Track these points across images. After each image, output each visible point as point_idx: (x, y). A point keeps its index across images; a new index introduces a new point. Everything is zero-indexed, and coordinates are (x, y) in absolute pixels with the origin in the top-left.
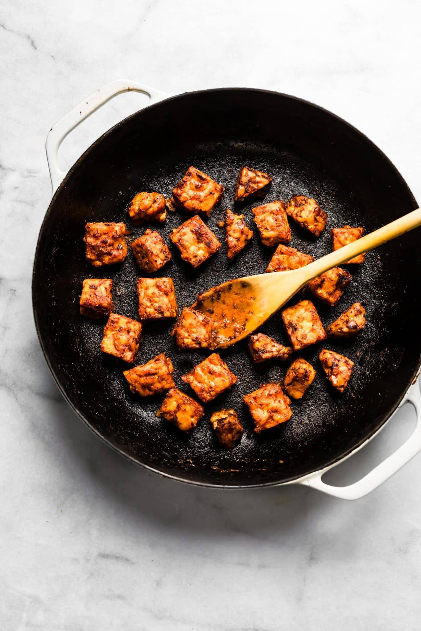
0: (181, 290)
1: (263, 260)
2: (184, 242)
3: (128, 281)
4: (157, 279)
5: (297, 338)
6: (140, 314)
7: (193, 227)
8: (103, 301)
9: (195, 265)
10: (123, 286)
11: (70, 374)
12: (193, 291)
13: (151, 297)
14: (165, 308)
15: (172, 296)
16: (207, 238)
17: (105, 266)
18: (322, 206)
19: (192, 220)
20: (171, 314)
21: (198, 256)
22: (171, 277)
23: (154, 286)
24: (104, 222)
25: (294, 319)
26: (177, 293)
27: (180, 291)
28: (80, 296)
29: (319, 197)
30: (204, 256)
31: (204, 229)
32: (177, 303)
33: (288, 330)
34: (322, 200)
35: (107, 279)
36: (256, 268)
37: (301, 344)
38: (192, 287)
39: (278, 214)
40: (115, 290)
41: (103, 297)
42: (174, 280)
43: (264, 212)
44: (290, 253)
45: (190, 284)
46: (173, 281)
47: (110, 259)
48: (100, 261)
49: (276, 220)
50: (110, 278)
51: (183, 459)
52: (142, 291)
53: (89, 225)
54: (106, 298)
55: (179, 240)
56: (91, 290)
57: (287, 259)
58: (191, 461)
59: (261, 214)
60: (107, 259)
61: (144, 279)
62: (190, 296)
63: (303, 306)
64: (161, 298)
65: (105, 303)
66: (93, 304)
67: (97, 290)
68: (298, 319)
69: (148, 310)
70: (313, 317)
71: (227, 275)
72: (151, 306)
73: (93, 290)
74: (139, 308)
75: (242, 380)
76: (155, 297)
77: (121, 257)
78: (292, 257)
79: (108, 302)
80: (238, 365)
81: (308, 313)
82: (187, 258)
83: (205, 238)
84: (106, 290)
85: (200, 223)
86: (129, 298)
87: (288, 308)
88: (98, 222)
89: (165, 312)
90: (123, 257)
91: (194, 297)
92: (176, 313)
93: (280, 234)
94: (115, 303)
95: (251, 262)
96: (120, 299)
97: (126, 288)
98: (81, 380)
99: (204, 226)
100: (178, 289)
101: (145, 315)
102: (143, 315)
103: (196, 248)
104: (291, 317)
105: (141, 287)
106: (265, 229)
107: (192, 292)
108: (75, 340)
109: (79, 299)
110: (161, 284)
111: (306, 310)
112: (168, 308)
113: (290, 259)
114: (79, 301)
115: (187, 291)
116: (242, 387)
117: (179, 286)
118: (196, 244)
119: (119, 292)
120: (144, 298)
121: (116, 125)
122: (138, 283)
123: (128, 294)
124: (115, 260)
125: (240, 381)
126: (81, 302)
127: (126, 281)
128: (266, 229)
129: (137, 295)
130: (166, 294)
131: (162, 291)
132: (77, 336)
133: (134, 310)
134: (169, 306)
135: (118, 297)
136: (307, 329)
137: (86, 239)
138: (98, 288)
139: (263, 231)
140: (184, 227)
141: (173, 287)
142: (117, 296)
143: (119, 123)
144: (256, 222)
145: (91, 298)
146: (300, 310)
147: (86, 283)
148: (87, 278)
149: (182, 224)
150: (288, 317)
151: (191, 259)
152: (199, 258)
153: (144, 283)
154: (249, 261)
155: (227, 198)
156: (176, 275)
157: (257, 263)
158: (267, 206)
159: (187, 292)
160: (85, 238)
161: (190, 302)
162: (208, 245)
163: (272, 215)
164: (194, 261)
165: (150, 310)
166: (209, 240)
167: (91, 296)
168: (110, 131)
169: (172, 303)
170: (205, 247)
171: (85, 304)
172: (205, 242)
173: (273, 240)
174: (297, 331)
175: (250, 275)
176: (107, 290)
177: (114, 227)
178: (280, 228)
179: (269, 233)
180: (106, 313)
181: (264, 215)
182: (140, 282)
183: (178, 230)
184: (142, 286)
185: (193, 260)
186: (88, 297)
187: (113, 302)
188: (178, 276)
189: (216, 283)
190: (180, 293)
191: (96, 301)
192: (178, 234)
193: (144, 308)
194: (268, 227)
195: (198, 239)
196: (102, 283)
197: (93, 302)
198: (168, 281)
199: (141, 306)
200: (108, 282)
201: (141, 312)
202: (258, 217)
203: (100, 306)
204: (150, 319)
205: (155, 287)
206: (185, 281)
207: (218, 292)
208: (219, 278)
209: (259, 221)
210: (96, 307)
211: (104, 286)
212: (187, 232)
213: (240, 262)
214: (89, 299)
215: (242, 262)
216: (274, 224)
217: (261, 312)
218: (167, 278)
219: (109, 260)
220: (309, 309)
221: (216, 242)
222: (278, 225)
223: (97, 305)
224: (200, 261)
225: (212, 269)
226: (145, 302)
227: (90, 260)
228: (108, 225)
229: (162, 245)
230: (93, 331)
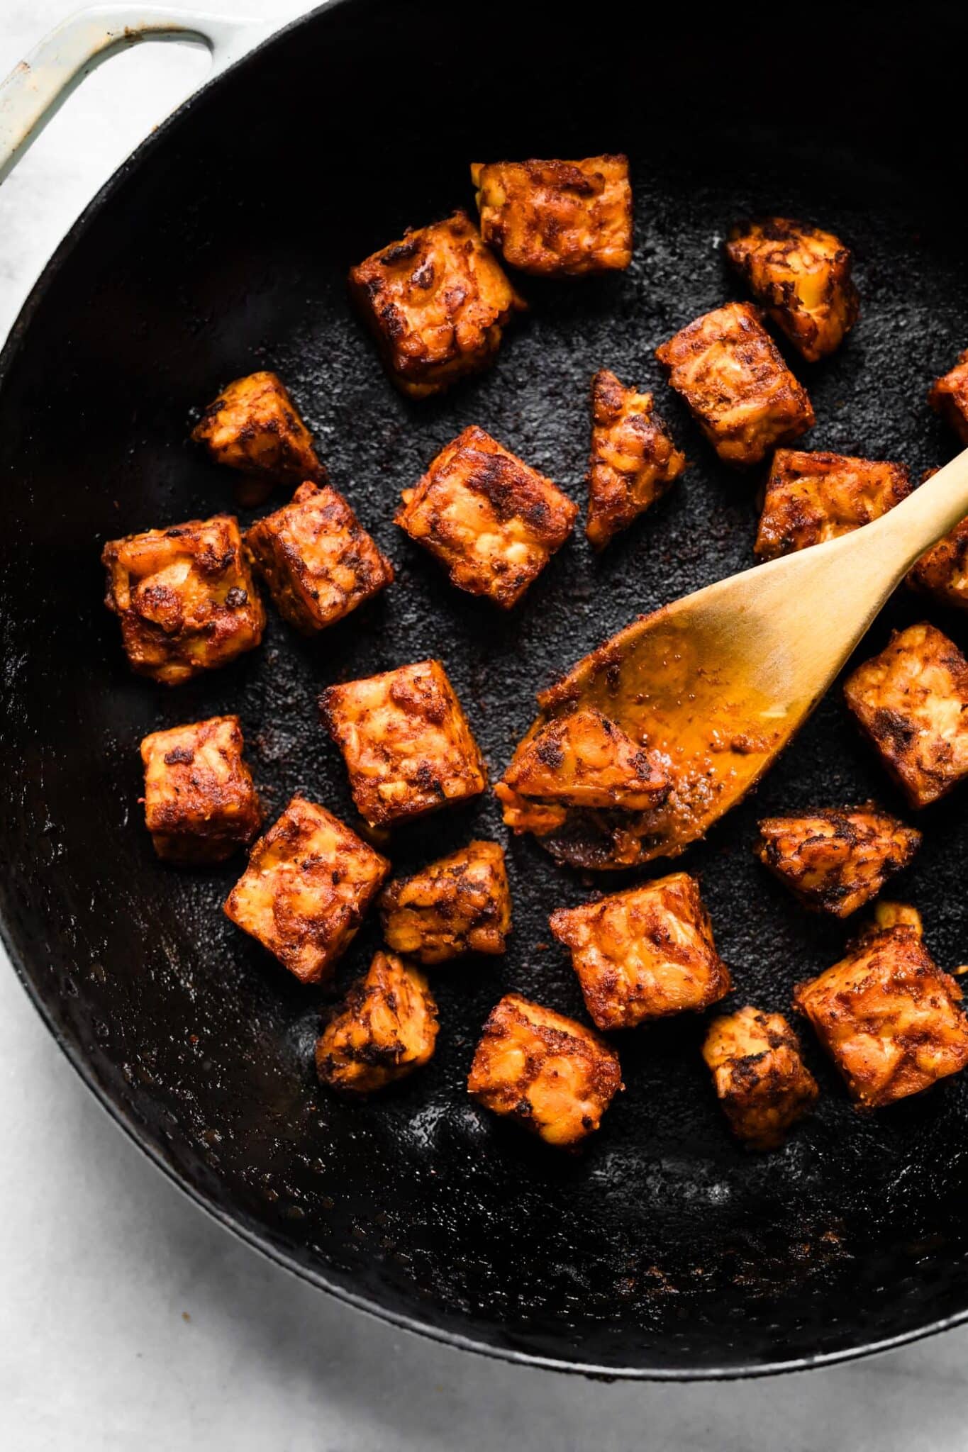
0: (477, 692)
1: (731, 525)
2: (451, 530)
3: (293, 705)
4: (391, 677)
5: (919, 764)
6: (362, 810)
7: (469, 470)
8: (224, 798)
9: (506, 599)
10: (280, 725)
11: (170, 1081)
12: (518, 685)
13: (385, 742)
14: (443, 771)
15: (457, 723)
16: (527, 496)
17: (200, 676)
18: (884, 290)
19: (459, 446)
20: (468, 784)
21: (511, 566)
22: (433, 657)
23: (385, 702)
24: (160, 528)
25: (893, 701)
26: (465, 708)
27: (476, 696)
28: (141, 800)
29: (867, 263)
30: (530, 562)
31: (509, 469)
32: (476, 740)
33: (882, 744)
34: (881, 272)
35: (218, 719)
36: (711, 556)
37: (940, 780)
38: (511, 675)
39: (750, 339)
40: (256, 749)
41: (221, 786)
42: (446, 663)
43: (697, 348)
44: (824, 467)
45: (503, 665)
46: (445, 669)
47: (211, 649)
48: (179, 665)
49: (749, 360)
50: (231, 712)
51: (629, 1274)
52: (348, 729)
53: (114, 549)
54: (231, 784)
55: (433, 525)
56: (173, 770)
57: (819, 490)
58: (659, 1275)
59: (691, 355)
60: (200, 651)
61: (345, 686)
62: (512, 707)
63: (910, 650)
64: (422, 737)
65: (232, 803)
66: (192, 816)
67: (194, 766)
68: (907, 698)
69: (387, 789)
70: (957, 678)
71: (619, 604)
72: (395, 775)
73: (182, 768)
74: (351, 789)
75: (760, 946)
76: (400, 741)
77: (248, 633)
78: (832, 479)
79: (242, 797)
80: (732, 898)
81: (936, 669)
82: (473, 582)
83: (520, 499)
84: (225, 758)
85: (491, 451)
86: (310, 764)
87: (861, 668)
88: (143, 531)
89: (445, 783)
90: (256, 631)
91: (527, 704)
92: (483, 776)
93: (775, 404)
94: (265, 790)
95: (693, 541)
96: (279, 774)
97: (292, 731)
98: (214, 1086)
99: (506, 458)
100: (467, 690)
101: (382, 811)
102: (374, 812)
103: (498, 539)
104: (879, 697)
105: (344, 718)
106: (720, 401)
107: (516, 691)
108: (161, 951)
109: (139, 811)
110: (410, 689)
111: (926, 660)
112: (452, 766)
113: (826, 485)
114: (143, 815)
115: (500, 692)
116: (763, 971)
117: (469, 679)
118: (494, 526)
119: (271, 749)
120: (361, 752)
121: (114, 176)
122: (328, 706)
123: (301, 751)
124: (232, 646)
125: (752, 952)
126: (149, 820)
127: (287, 708)
128: (724, 399)
129: (335, 747)
130: (436, 720)
131: (420, 714)
132: (165, 936)
133: (335, 799)
134: (455, 757)
135: (272, 769)
136: (946, 728)
137: (114, 598)
138: (198, 758)
139: (714, 409)
140: (439, 479)
141: (449, 688)
142: (266, 766)
143: (124, 165)
144: (681, 388)
145: (179, 798)
146: (904, 664)
147: (150, 749)
148: (151, 732)
149: (427, 469)
150: (869, 698)
151: (487, 583)
152: (514, 571)
153: (348, 702)
154: (684, 537)
155: (556, 343)
156: (448, 645)
157: (712, 537)
158: (703, 323)
159: (499, 696)
160: (109, 597)
161: (519, 727)
162: (536, 519)
163: (730, 348)
164: (500, 588)
165: (394, 789)
166: (537, 503)
167: (177, 790)
168: (98, 202)
169: (464, 746)
170: (528, 530)
171: (164, 823)
172: (523, 513)
173: (757, 433)
174: (913, 742)
175: (700, 587)
176: (230, 758)
177: (197, 534)
178: (769, 381)
179: (736, 409)
180: (244, 836)
181: (704, 356)
182: (336, 700)
183: (420, 492)
184: (347, 713)
185: (497, 582)
186: (170, 796)
187: (258, 791)
188: (457, 647)
189: (589, 640)
190: (478, 704)
191: (198, 804)
192: (425, 506)
193: (371, 787)
194: (730, 393)
195: (496, 506)
196: (207, 737)
197: (189, 811)
198: (429, 673)
199: (357, 781)
200: (224, 730)
201: (362, 802)
202: (681, 368)
203: (219, 816)
204: (400, 818)
205: (390, 705)
206: (485, 661)
207: (609, 665)
208: (596, 621)
209: (690, 380)
210: (203, 824)
211: (215, 746)
212: (454, 492)
213: (654, 548)
214: (176, 803)
215: (662, 548)
216: (746, 376)
217: (774, 700)
218: (425, 666)
219: (208, 653)
220: (936, 653)
221: (559, 505)
222: (760, 374)
223: (207, 818)
224: (519, 579)
225: (565, 595)
226: (369, 765)
227: (145, 665)
228: (178, 534)
229: (348, 538)
230: (214, 902)
